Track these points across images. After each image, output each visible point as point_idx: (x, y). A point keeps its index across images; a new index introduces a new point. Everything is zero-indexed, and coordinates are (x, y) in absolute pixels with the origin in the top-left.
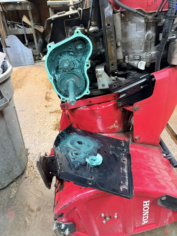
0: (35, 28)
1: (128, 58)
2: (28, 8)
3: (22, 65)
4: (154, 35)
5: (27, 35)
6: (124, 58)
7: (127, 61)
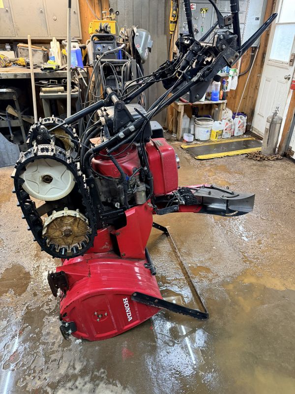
0: (24, 119)
1: (110, 199)
2: (14, 98)
3: (6, 165)
5: (12, 128)
6: (107, 200)
7: (109, 201)
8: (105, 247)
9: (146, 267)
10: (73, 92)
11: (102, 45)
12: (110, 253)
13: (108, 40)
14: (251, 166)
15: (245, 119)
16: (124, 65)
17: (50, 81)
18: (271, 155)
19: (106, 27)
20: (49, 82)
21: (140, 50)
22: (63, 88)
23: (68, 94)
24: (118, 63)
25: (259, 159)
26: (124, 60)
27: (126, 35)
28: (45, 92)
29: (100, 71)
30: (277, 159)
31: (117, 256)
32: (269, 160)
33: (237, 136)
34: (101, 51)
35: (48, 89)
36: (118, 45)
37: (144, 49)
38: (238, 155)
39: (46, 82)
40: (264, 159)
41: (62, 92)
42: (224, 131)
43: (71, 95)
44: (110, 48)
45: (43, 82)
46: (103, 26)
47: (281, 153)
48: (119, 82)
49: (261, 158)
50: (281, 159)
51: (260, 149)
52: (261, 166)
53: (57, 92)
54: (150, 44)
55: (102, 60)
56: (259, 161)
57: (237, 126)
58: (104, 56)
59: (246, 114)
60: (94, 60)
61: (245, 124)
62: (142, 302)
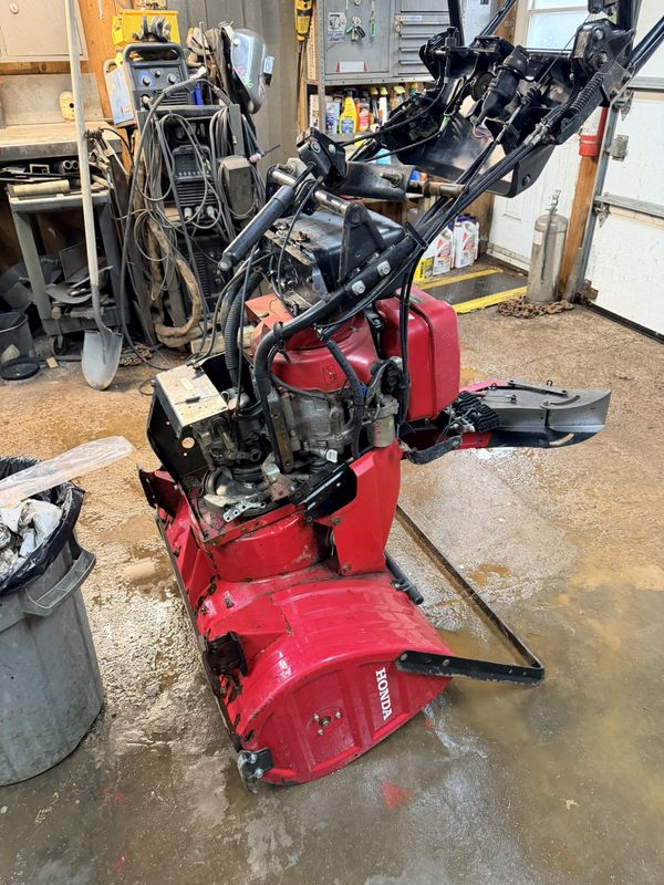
1: (309, 444)
4: (341, 411)
6: (302, 445)
7: (307, 449)
8: (305, 555)
9: (398, 590)
10: (93, 191)
11: (152, 70)
12: (313, 569)
13: (166, 59)
14: (513, 330)
15: (475, 228)
16: (213, 118)
17: (31, 166)
18: (548, 302)
19: (160, 26)
20: (28, 170)
21: (246, 80)
22: (65, 183)
23: (85, 197)
24: (198, 113)
25: (526, 313)
26: (211, 107)
27: (207, 46)
28: (22, 196)
29: (156, 133)
30: (564, 310)
31: (330, 574)
32: (547, 313)
33: (463, 268)
34: (151, 87)
35: (28, 188)
36: (191, 69)
37: (254, 77)
38: (479, 309)
39: (21, 172)
40: (537, 314)
41: (66, 193)
42: (437, 260)
43: (93, 198)
44: (173, 79)
45: (13, 171)
46: (150, 24)
47: (568, 295)
48: (204, 161)
49: (530, 311)
50: (571, 310)
51: (523, 290)
52: (533, 328)
53: (53, 193)
54: (268, 66)
55: (160, 108)
56: (526, 317)
57: (461, 245)
58: (165, 97)
59: (474, 218)
60: (138, 108)
61: (477, 241)
62: (418, 672)
